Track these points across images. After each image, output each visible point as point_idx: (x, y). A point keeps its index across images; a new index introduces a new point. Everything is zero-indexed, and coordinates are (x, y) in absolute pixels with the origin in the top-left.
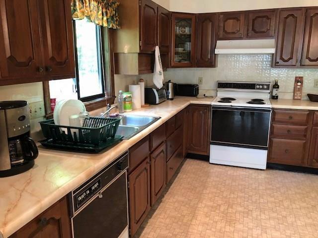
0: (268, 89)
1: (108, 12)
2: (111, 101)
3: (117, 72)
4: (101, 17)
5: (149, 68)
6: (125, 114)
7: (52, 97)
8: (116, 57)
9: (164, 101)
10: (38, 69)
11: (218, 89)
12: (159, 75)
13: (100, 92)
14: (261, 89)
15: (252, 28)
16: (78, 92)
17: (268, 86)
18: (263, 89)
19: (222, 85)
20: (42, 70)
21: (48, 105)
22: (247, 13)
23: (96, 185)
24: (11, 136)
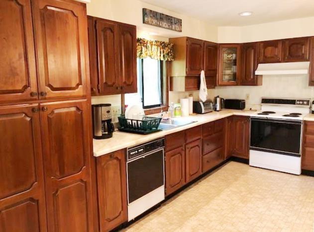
0: (308, 104)
1: (165, 51)
2: (166, 109)
3: (171, 90)
4: (159, 55)
5: (196, 86)
6: (174, 119)
7: (126, 104)
8: (171, 80)
9: (211, 112)
10: (117, 88)
11: (262, 104)
12: (203, 92)
13: (159, 102)
14: (301, 104)
15: (289, 53)
16: (143, 102)
17: (308, 101)
18: (303, 104)
19: (265, 101)
20: (119, 88)
21: (123, 108)
22: (283, 41)
23: (141, 150)
24: (103, 119)
